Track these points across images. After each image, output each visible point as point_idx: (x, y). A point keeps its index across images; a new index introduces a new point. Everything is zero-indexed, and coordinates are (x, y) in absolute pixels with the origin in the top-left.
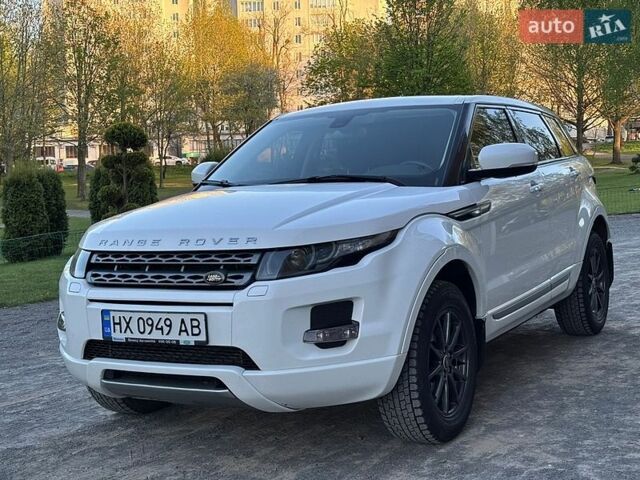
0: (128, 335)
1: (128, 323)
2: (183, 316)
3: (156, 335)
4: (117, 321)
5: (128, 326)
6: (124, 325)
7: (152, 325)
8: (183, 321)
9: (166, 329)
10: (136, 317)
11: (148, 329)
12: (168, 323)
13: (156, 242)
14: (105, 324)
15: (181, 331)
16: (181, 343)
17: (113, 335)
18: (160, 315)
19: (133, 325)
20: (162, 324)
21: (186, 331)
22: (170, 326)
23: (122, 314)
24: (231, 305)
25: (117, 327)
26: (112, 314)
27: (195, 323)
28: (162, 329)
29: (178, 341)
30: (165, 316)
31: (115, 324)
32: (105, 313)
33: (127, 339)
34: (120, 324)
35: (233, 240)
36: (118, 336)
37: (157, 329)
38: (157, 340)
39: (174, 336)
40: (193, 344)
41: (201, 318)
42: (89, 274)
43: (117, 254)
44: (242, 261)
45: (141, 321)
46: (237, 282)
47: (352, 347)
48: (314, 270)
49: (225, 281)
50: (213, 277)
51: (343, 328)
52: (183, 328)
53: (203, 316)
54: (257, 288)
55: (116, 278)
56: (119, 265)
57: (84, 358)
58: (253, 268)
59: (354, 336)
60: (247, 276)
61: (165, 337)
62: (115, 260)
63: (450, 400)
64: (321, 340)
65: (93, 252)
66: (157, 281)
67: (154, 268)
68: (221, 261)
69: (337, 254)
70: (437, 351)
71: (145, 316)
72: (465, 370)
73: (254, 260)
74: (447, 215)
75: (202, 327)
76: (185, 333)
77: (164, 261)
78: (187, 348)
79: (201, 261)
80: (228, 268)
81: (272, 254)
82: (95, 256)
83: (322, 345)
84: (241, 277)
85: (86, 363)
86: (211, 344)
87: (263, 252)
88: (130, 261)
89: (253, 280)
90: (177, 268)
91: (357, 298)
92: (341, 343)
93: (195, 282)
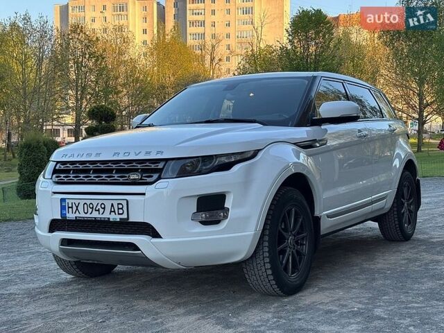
0: (77, 214)
1: (77, 207)
2: (112, 202)
3: (95, 215)
4: (70, 205)
5: (77, 209)
6: (75, 208)
7: (92, 208)
8: (112, 205)
9: (101, 211)
10: (82, 202)
11: (90, 210)
12: (103, 206)
13: (98, 154)
14: (63, 208)
15: (111, 211)
16: (111, 220)
17: (68, 215)
18: (98, 201)
19: (81, 208)
20: (99, 207)
21: (114, 211)
22: (104, 208)
23: (73, 201)
24: (144, 194)
25: (70, 209)
26: (67, 201)
27: (120, 206)
28: (99, 210)
29: (109, 218)
30: (101, 202)
31: (69, 207)
32: (63, 200)
33: (76, 217)
34: (72, 207)
35: (148, 153)
36: (71, 216)
37: (96, 210)
38: (95, 218)
39: (106, 215)
40: (119, 220)
41: (124, 203)
42: (54, 176)
43: (73, 163)
44: (153, 166)
45: (85, 205)
46: (149, 180)
47: (224, 224)
48: (200, 173)
49: (141, 179)
50: (134, 176)
51: (219, 211)
52: (113, 210)
53: (125, 201)
54: (162, 184)
55: (71, 178)
56: (74, 170)
57: (49, 232)
58: (160, 171)
59: (226, 217)
60: (155, 176)
61: (101, 216)
62: (71, 167)
63: (293, 267)
64: (204, 220)
65: (58, 162)
66: (97, 179)
67: (96, 171)
68: (139, 166)
69: (216, 162)
70: (285, 234)
71: (88, 202)
72: (305, 249)
73: (160, 166)
74: (294, 144)
75: (125, 209)
76: (113, 213)
77: (102, 167)
78: (115, 223)
79: (126, 166)
80: (144, 171)
81: (173, 162)
82: (58, 165)
83: (204, 223)
84: (152, 176)
85: (50, 235)
86: (131, 220)
87: (167, 160)
88: (81, 167)
89: (159, 178)
90: (110, 171)
91: (228, 192)
92: (217, 222)
93: (121, 180)
